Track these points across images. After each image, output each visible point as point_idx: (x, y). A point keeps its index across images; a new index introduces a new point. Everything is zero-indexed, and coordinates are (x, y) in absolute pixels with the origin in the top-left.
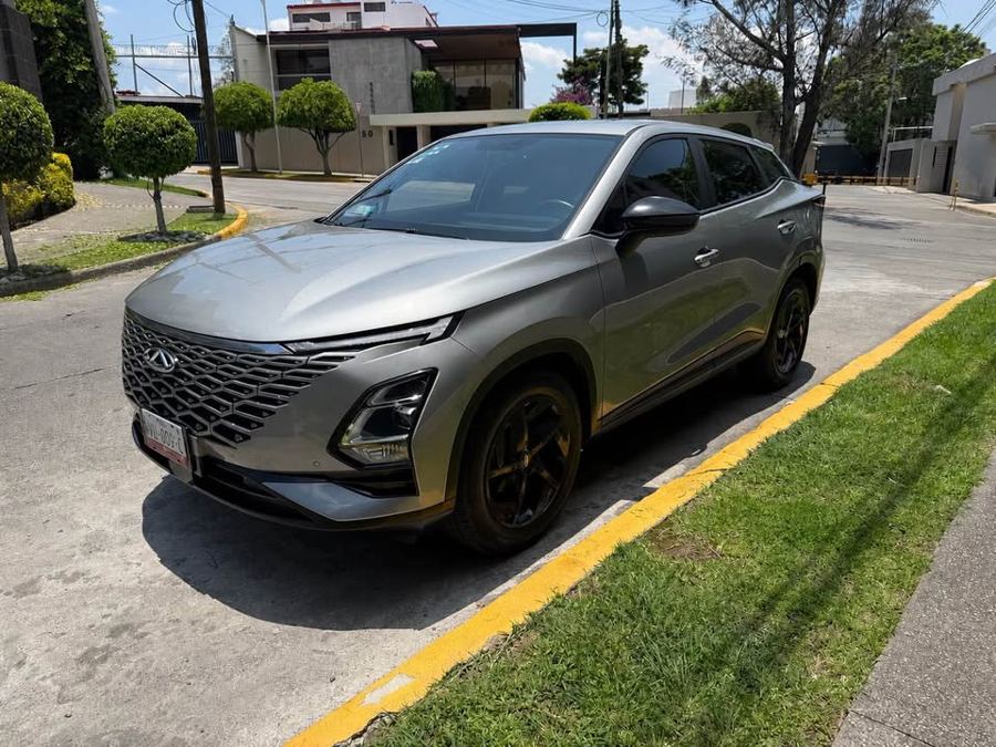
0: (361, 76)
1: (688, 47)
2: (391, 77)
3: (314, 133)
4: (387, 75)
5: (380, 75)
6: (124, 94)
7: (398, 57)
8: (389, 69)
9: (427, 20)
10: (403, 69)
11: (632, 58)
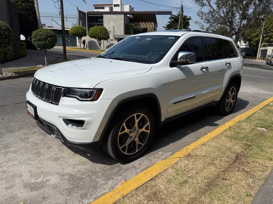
0: (112, 24)
2: (120, 24)
3: (97, 39)
4: (119, 24)
5: (117, 24)
6: (49, 27)
7: (122, 19)
8: (119, 22)
9: (131, 9)
10: (123, 22)
11: (187, 21)
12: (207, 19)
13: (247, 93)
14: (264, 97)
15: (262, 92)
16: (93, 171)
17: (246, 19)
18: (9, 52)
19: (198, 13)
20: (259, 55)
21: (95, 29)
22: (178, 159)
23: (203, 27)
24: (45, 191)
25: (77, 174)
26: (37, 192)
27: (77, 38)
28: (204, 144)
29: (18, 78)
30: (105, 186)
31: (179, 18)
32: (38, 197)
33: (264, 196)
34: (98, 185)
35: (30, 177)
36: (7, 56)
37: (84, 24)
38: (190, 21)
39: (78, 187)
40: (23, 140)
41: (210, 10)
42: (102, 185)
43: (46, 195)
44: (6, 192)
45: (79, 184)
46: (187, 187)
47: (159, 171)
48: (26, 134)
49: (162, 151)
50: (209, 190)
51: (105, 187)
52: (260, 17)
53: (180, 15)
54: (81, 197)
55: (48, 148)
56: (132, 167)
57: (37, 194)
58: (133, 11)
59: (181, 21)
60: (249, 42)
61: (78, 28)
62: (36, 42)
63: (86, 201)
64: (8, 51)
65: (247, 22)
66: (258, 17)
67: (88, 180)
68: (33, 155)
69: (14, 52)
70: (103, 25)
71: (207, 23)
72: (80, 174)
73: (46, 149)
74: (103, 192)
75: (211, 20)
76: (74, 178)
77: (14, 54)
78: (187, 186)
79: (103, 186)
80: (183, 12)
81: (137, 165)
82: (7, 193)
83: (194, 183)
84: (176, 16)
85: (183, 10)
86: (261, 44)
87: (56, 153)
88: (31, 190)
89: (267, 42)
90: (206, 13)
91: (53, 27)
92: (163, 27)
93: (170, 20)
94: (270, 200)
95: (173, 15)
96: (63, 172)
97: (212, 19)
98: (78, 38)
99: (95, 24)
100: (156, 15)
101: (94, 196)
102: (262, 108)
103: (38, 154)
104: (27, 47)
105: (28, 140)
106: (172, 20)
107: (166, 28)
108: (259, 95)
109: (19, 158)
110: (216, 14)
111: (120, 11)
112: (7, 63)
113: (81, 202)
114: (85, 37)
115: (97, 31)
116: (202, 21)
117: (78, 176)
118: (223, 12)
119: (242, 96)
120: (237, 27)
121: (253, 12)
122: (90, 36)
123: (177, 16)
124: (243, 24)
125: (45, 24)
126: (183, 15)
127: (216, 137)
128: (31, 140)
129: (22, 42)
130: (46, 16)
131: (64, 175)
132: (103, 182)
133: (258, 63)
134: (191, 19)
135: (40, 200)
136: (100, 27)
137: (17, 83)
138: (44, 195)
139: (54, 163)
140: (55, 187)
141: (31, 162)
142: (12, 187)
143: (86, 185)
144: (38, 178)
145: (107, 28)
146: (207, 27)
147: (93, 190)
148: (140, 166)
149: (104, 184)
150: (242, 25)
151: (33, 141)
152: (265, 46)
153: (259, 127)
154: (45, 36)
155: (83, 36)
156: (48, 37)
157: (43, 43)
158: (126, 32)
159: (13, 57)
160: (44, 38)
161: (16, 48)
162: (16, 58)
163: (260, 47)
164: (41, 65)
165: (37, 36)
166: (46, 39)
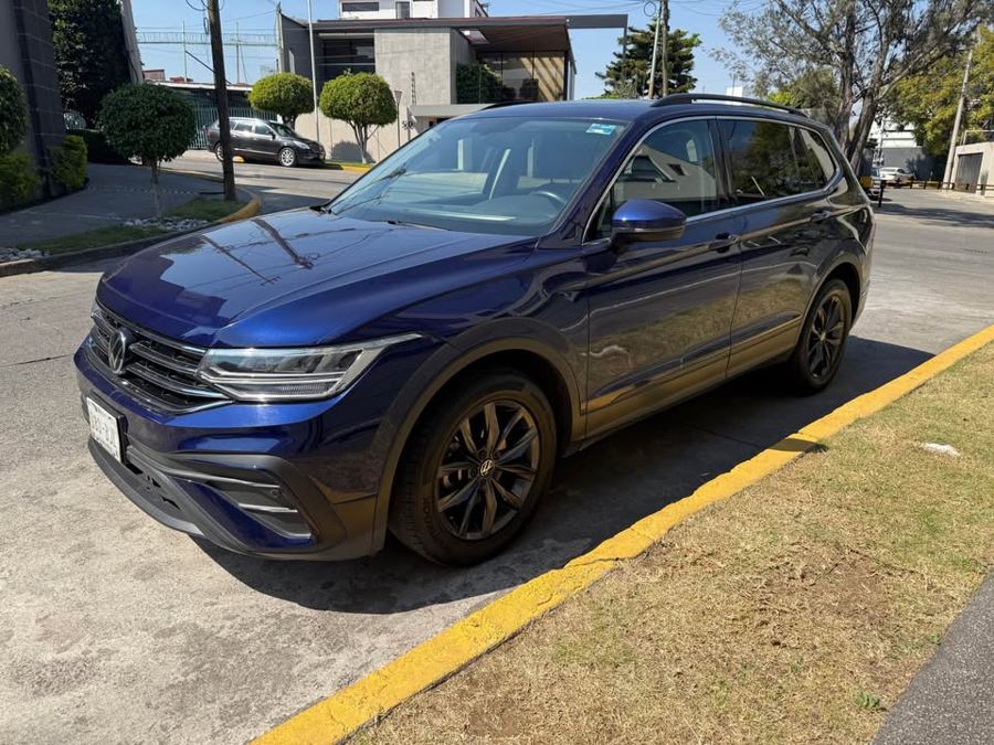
0: (406, 65)
1: (739, 39)
2: (436, 67)
3: (352, 122)
4: (431, 64)
5: (425, 65)
6: (176, 80)
7: (443, 46)
8: (434, 59)
9: (477, 10)
10: (448, 60)
11: (684, 50)
12: (758, 43)
13: (898, 313)
14: (961, 328)
15: (956, 308)
16: (283, 616)
17: (901, 38)
18: (21, 175)
19: (725, 21)
20: (951, 173)
21: (345, 84)
22: (610, 565)
23: (742, 71)
24: (87, 694)
25: (222, 627)
26: (58, 699)
27: (279, 118)
28: (713, 510)
31: (653, 38)
32: (58, 717)
33: (928, 710)
34: (295, 671)
35: (40, 640)
36: (15, 188)
37: (303, 69)
38: (694, 51)
39: (217, 678)
40: (35, 498)
41: (768, 6)
42: (309, 671)
43: (92, 710)
45: (223, 665)
47: (530, 614)
48: (46, 476)
49: (555, 536)
50: (715, 688)
51: (320, 679)
52: (955, 30)
53: (657, 29)
54: (222, 718)
55: (124, 530)
57: (55, 708)
58: (483, 15)
59: (660, 51)
60: (916, 125)
61: (281, 84)
63: (239, 734)
64: (18, 170)
65: (908, 49)
66: (948, 31)
67: (259, 649)
68: (63, 557)
69: (42, 173)
70: (372, 69)
71: (759, 56)
72: (232, 627)
73: (116, 531)
74: (309, 699)
75: (771, 45)
76: (209, 640)
77: (40, 181)
79: (314, 672)
80: (667, 17)
81: (454, 589)
84: (643, 32)
85: (669, 8)
86: (959, 135)
87: (152, 546)
88: (35, 693)
89: (980, 127)
90: (756, 20)
91: (189, 81)
92: (596, 74)
93: (620, 50)
94: (951, 727)
95: (631, 29)
96: (169, 622)
97: (777, 40)
98: (283, 118)
99: (345, 68)
100: (570, 31)
101: (273, 714)
102: (949, 369)
103: (85, 552)
104: (88, 156)
105: (55, 497)
106: (630, 47)
107: (608, 79)
108: (940, 320)
109: (10, 568)
110: (792, 25)
111: (435, 16)
112: (13, 214)
113: (221, 738)
114: (308, 115)
115: (351, 94)
116: (739, 50)
117: (224, 634)
118: (818, 14)
120: (870, 69)
121: (929, 11)
122: (324, 113)
123: (648, 33)
124: (893, 60)
125: (163, 71)
126: (668, 28)
127: (764, 481)
128: (63, 497)
129: (68, 137)
130: (163, 39)
131: (172, 631)
132: (316, 659)
133: (945, 202)
134: (700, 42)
135: (67, 729)
136: (362, 75)
137: (44, 288)
138: (83, 708)
139: (141, 585)
140: (130, 678)
141: (50, 584)
143: (248, 668)
144: (71, 644)
145: (388, 80)
146: (758, 69)
147: (274, 691)
149: (318, 666)
150: (887, 63)
151: (73, 502)
152: (973, 140)
153: (932, 440)
154: (150, 113)
155: (301, 113)
156: (162, 114)
157: (143, 135)
158: (458, 93)
159: (39, 193)
160: (147, 120)
161: (46, 158)
162: (47, 197)
163: (957, 144)
164: (138, 222)
165: (120, 110)
166: (152, 123)
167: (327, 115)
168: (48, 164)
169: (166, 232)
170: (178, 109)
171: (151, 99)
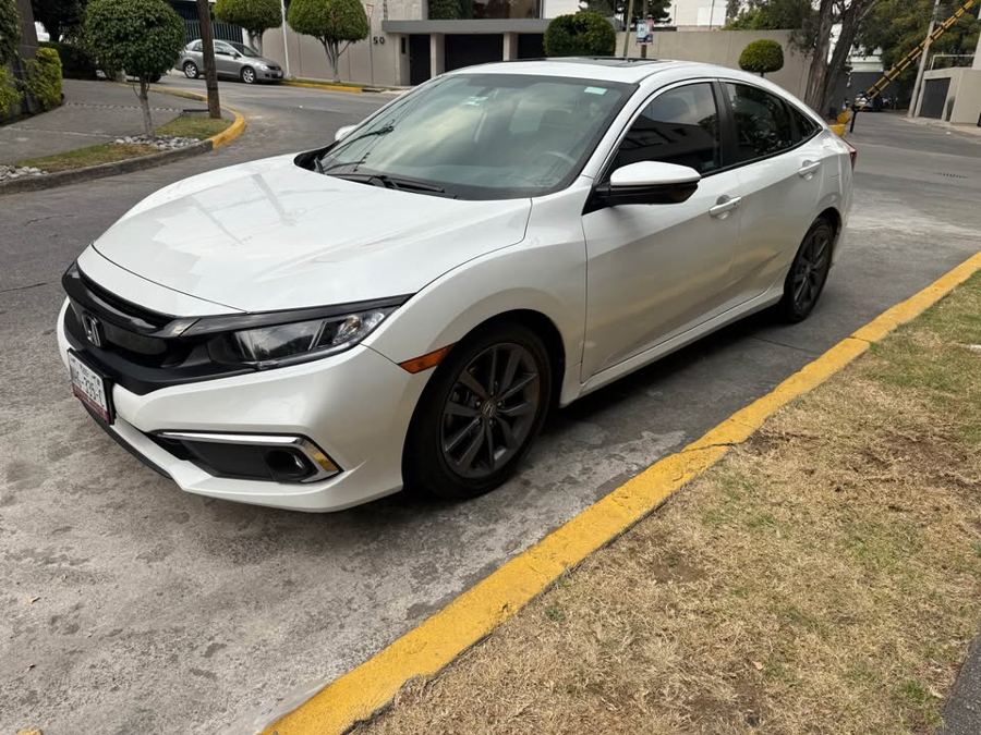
3: (323, 38)
13: (898, 232)
14: (962, 246)
15: (949, 228)
20: (917, 98)
22: (724, 449)
26: (258, 567)
27: (245, 33)
28: (798, 403)
29: (50, 187)
30: (490, 542)
34: (463, 538)
42: (476, 539)
44: (150, 570)
46: (778, 534)
47: (670, 488)
49: (650, 429)
51: (489, 544)
54: (415, 577)
56: (563, 482)
57: (259, 574)
60: (884, 49)
62: (104, 48)
63: (437, 589)
69: (20, 88)
74: (487, 561)
77: (19, 96)
78: (778, 532)
79: (481, 540)
81: (577, 473)
82: (155, 572)
83: (797, 522)
86: (928, 60)
88: (235, 562)
89: (947, 52)
98: (250, 32)
101: (460, 572)
102: (966, 283)
104: (63, 70)
108: (939, 239)
114: (275, 29)
115: (321, 6)
119: (885, 243)
122: (293, 28)
127: (834, 378)
129: (42, 49)
132: (476, 528)
137: (55, 206)
142: (165, 555)
143: (421, 538)
144: (249, 523)
147: (452, 555)
148: (589, 478)
149: (482, 534)
152: (940, 65)
153: (974, 342)
154: (138, 24)
155: (268, 27)
156: (150, 24)
157: (133, 48)
158: (430, 8)
159: (17, 109)
160: (136, 32)
161: (22, 71)
162: (26, 114)
163: (925, 70)
164: (129, 139)
165: (107, 20)
166: (142, 34)
167: (296, 30)
168: (24, 77)
169: (159, 151)
170: (166, 20)
171: (139, 8)
